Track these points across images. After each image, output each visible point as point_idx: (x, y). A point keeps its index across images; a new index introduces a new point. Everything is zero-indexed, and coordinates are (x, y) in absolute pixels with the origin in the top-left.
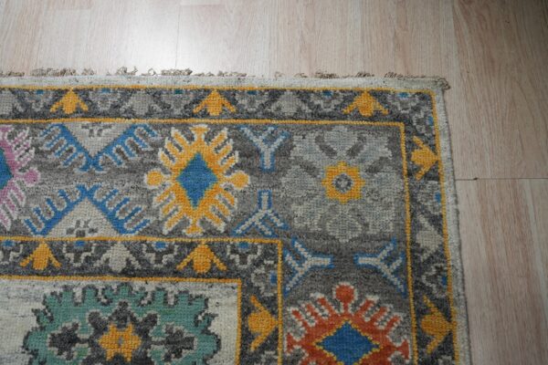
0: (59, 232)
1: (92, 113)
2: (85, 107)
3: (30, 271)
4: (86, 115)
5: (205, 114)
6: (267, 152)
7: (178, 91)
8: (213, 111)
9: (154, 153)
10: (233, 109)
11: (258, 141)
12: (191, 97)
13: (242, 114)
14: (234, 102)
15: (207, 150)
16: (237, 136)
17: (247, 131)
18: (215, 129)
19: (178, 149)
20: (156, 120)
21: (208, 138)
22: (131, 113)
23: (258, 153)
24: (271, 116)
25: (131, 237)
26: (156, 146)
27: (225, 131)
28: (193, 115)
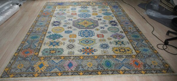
0: (60, 60)
1: (56, 73)
2: (57, 74)
3: (64, 57)
4: (57, 73)
5: (38, 74)
6: (30, 69)
7: (42, 76)
8: (37, 74)
9: (47, 68)
10: (34, 74)
11: (31, 70)
12: (40, 76)
13: (32, 74)
14: (33, 75)
15: (39, 69)
16: (34, 71)
17: (32, 72)
18: (37, 72)
19: (43, 69)
20: (46, 72)
21: (38, 70)
22: (50, 73)
23: (31, 69)
24: (27, 74)
25: (51, 60)
26: (46, 69)
27: (36, 71)
28: (40, 73)
